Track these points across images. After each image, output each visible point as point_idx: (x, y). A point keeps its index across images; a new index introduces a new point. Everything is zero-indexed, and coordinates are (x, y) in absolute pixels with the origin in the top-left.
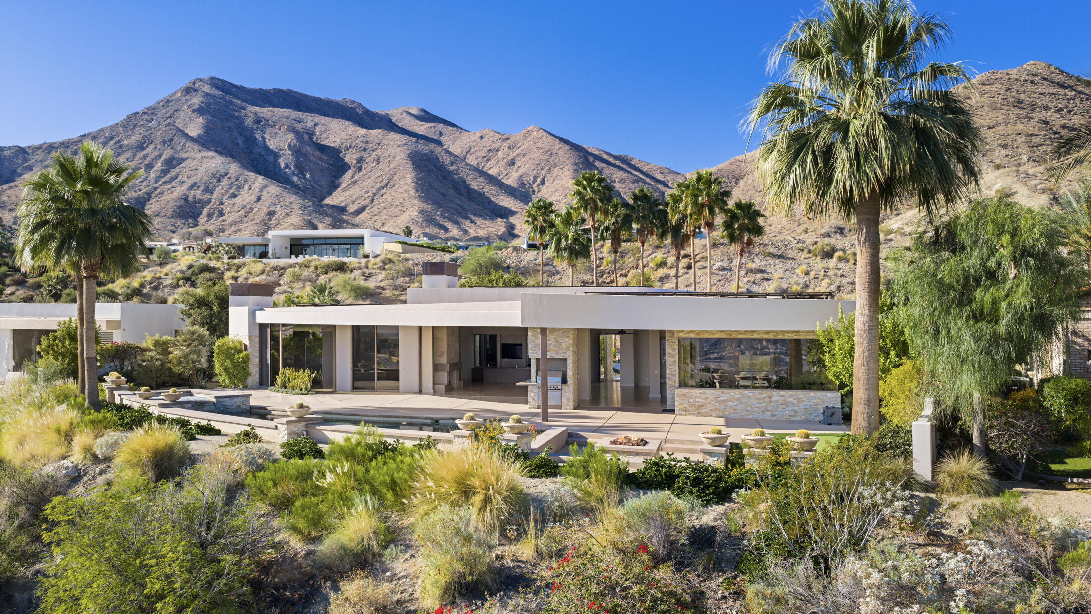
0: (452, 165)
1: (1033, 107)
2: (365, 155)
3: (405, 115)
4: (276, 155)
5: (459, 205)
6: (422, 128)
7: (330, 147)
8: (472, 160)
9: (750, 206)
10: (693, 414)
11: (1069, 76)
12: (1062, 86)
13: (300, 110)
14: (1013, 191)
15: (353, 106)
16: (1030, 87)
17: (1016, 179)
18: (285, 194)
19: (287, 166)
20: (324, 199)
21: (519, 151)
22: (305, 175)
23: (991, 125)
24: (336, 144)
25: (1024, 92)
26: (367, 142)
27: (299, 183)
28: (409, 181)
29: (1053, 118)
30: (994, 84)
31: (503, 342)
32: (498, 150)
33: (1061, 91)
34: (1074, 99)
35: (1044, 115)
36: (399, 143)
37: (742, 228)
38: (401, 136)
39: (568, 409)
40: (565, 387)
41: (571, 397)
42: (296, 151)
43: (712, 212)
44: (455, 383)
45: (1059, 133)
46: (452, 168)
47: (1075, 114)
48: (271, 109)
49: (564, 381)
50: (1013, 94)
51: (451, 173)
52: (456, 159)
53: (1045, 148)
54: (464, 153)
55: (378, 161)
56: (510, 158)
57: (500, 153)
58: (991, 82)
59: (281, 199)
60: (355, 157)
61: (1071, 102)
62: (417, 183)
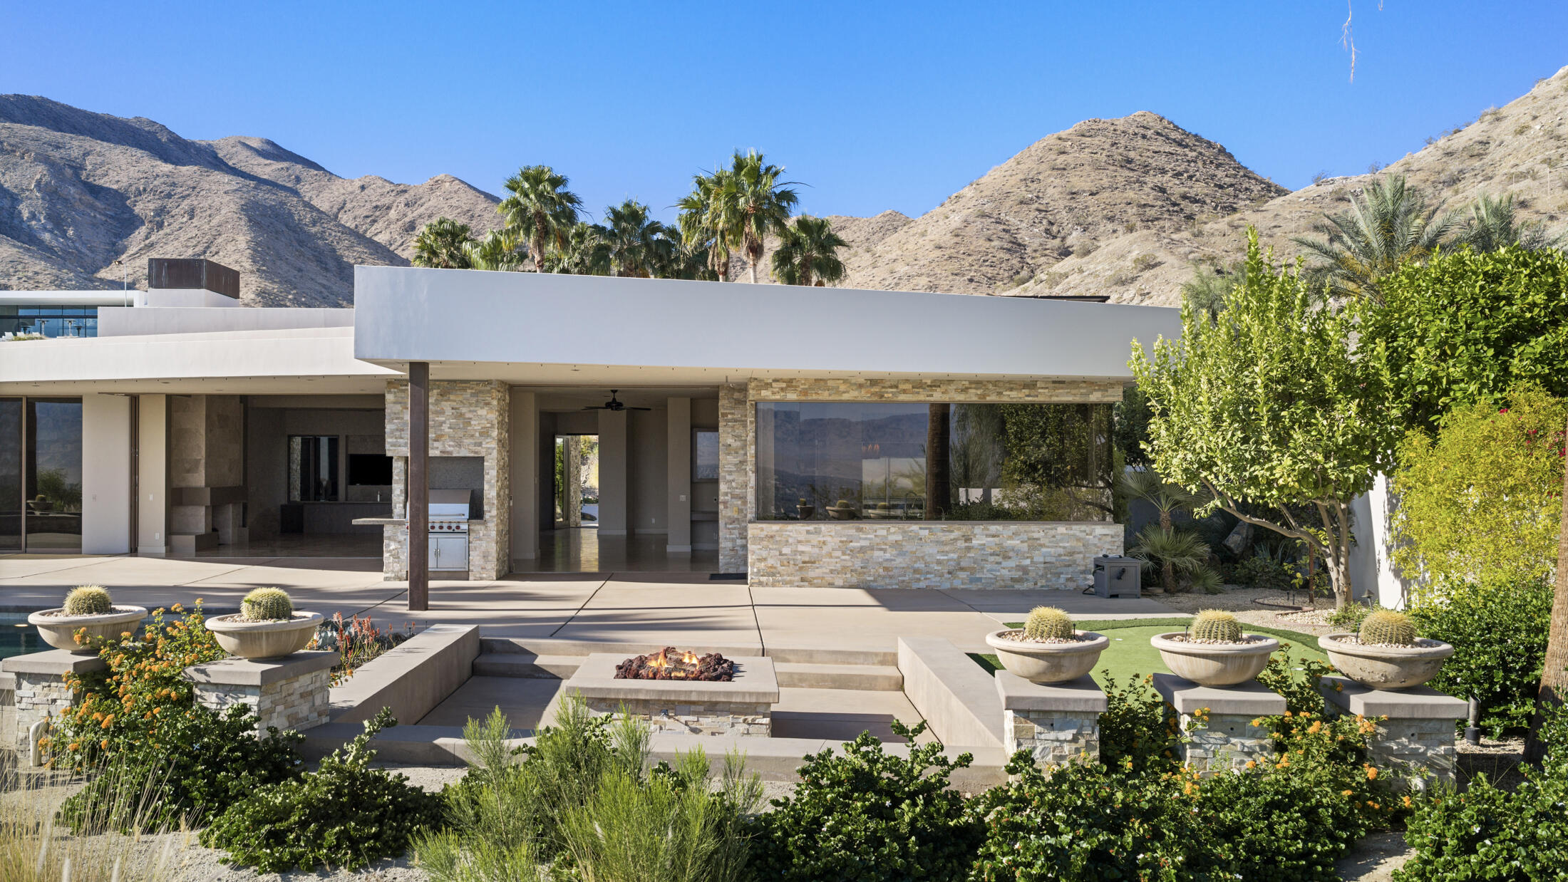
0: (314, 225)
1: (1146, 168)
2: (170, 204)
3: (239, 148)
4: (15, 199)
5: (324, 286)
6: (267, 169)
7: (109, 189)
8: (347, 220)
9: (822, 226)
10: (790, 583)
11: (1184, 133)
12: (1180, 144)
13: (60, 130)
14: (1158, 260)
15: (152, 129)
16: (1140, 143)
17: (1158, 244)
18: (27, 259)
19: (33, 216)
20: (97, 269)
21: (422, 210)
22: (65, 232)
23: (1094, 190)
24: (120, 184)
25: (1134, 149)
26: (174, 184)
27: (54, 243)
28: (243, 246)
29: (1170, 184)
30: (1096, 136)
31: (352, 451)
32: (389, 208)
33: (1180, 150)
34: (1195, 162)
35: (1159, 179)
36: (228, 188)
37: (807, 264)
38: (231, 177)
39: (484, 578)
40: (477, 527)
41: (493, 549)
42: (51, 194)
43: (760, 226)
44: (230, 531)
45: (1178, 205)
46: (314, 230)
47: (1197, 181)
48: (7, 124)
49: (477, 513)
50: (1120, 151)
51: (310, 235)
52: (320, 216)
53: (1161, 223)
54: (335, 210)
55: (192, 214)
56: (407, 220)
57: (392, 211)
58: (1092, 133)
59: (20, 267)
60: (152, 206)
61: (1192, 164)
62: (255, 250)
